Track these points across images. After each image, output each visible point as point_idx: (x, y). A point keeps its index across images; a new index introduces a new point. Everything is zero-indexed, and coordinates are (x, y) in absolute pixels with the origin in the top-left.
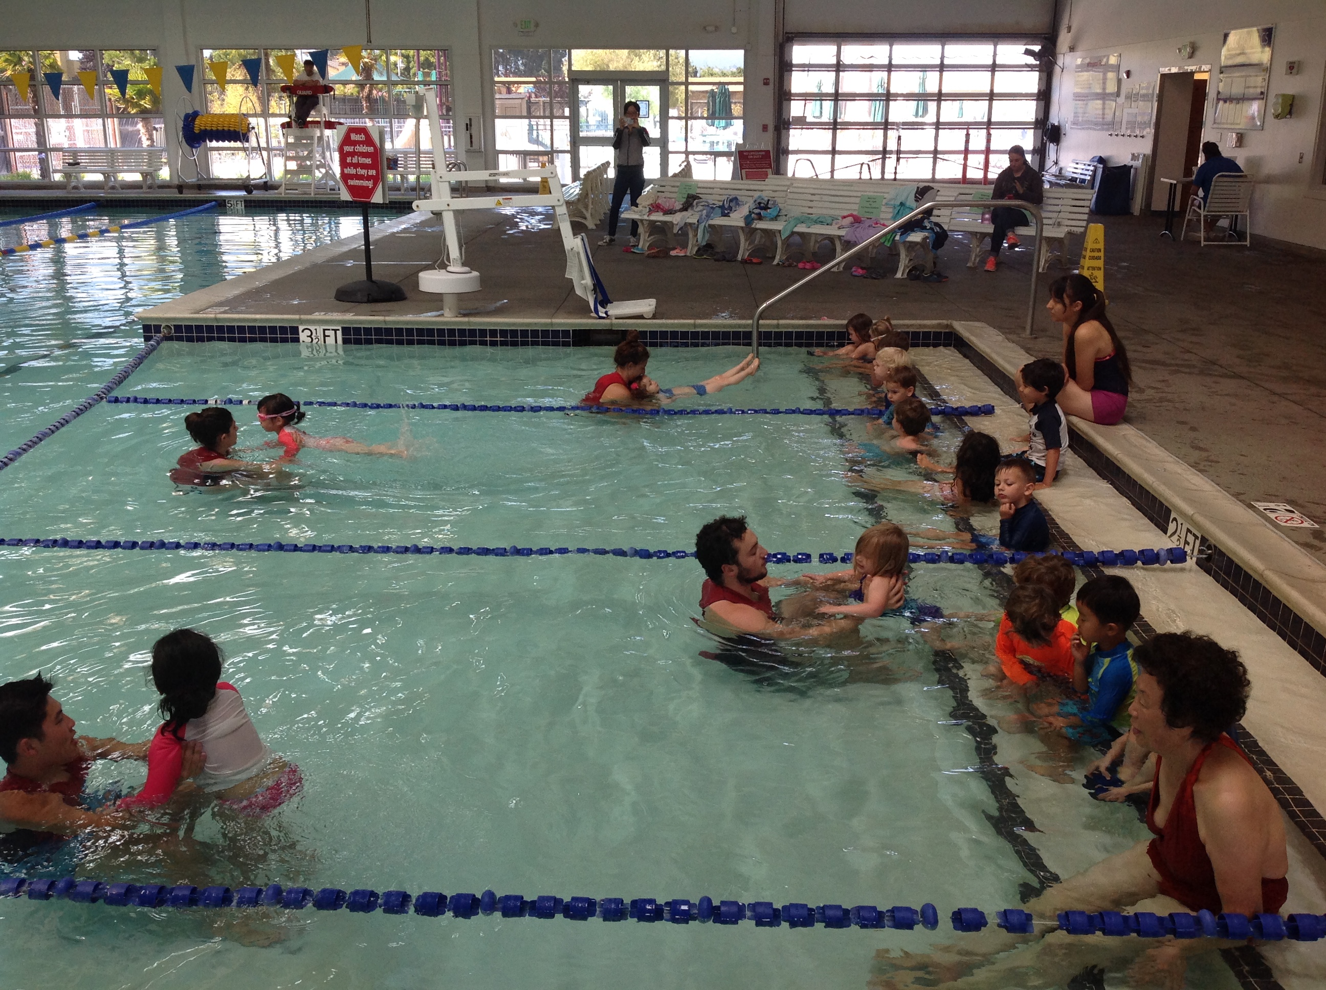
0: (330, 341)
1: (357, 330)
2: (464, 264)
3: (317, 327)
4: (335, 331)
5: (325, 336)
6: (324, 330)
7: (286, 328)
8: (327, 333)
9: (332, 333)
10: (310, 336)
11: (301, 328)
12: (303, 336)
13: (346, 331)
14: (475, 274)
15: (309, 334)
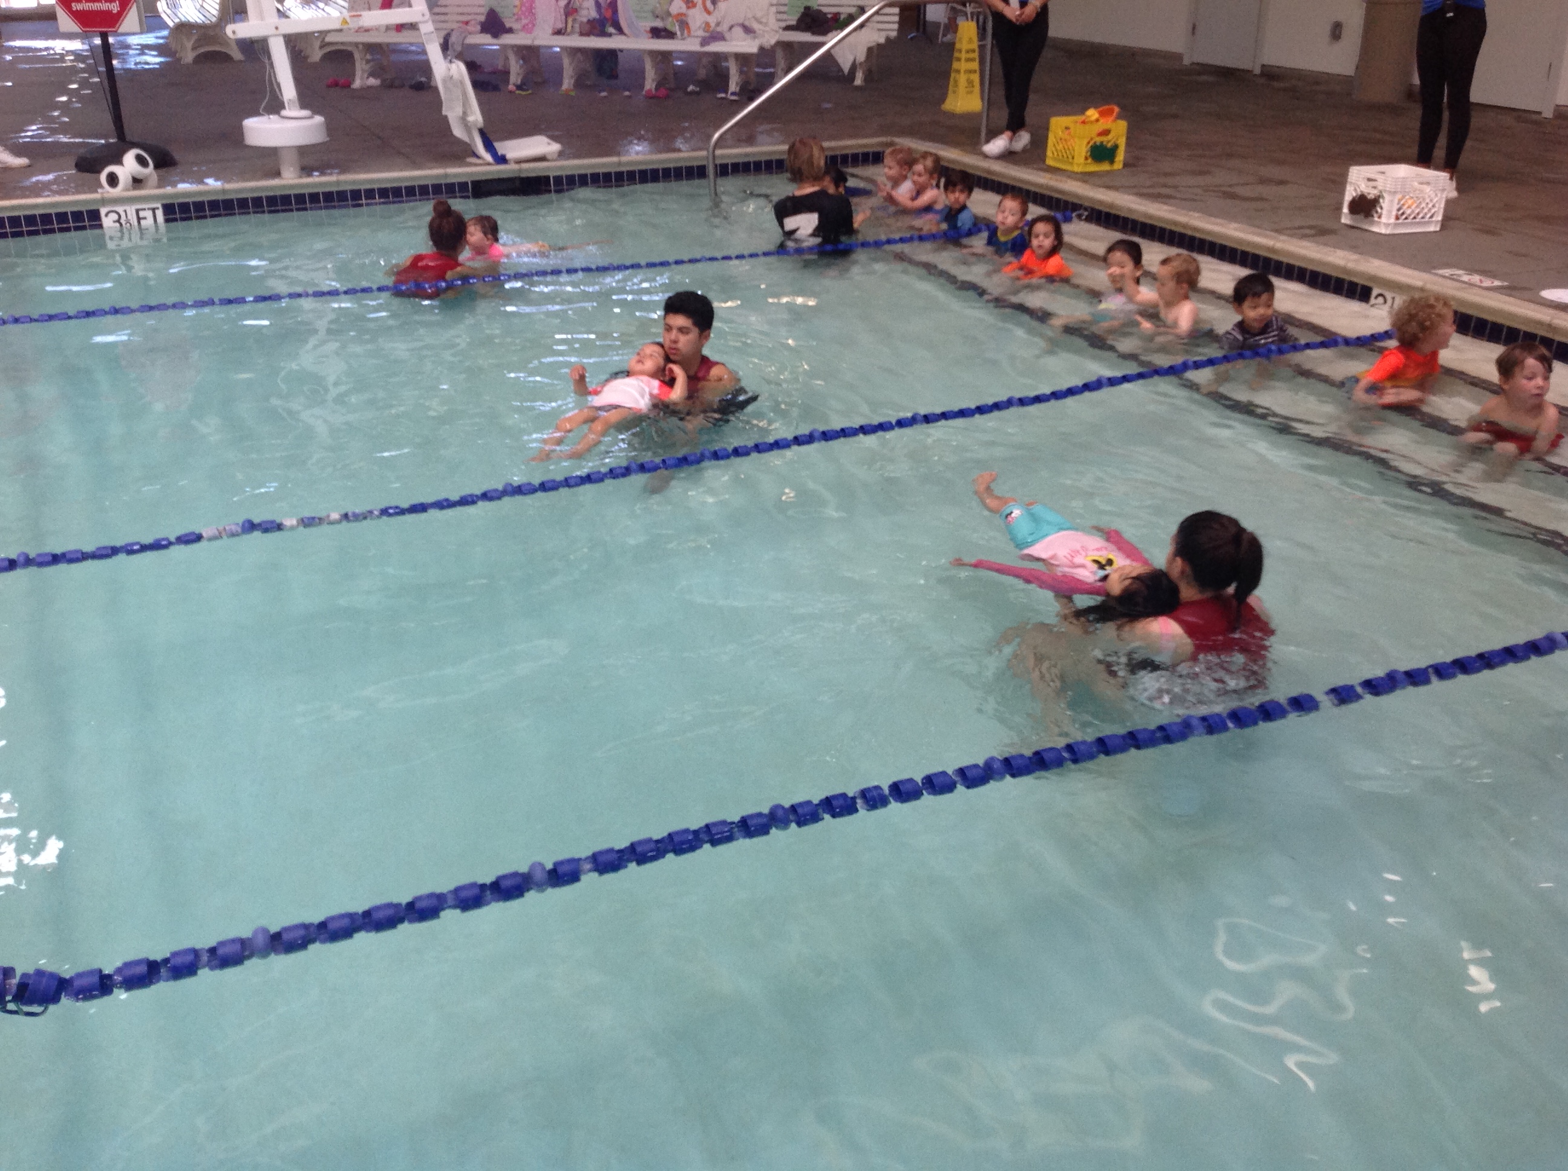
0: (148, 222)
1: (184, 207)
2: (303, 105)
3: (128, 208)
4: (154, 210)
5: (139, 219)
6: (137, 211)
7: (81, 213)
8: (142, 214)
9: (149, 214)
10: (118, 221)
11: (103, 211)
12: (108, 222)
13: (168, 209)
14: (319, 119)
15: (116, 217)
